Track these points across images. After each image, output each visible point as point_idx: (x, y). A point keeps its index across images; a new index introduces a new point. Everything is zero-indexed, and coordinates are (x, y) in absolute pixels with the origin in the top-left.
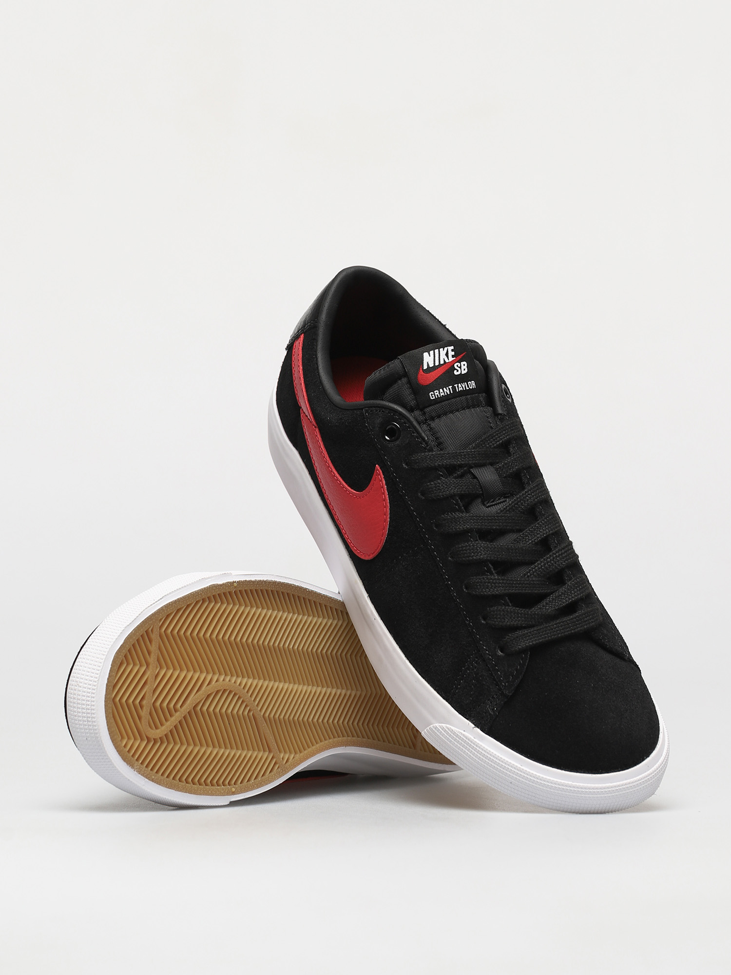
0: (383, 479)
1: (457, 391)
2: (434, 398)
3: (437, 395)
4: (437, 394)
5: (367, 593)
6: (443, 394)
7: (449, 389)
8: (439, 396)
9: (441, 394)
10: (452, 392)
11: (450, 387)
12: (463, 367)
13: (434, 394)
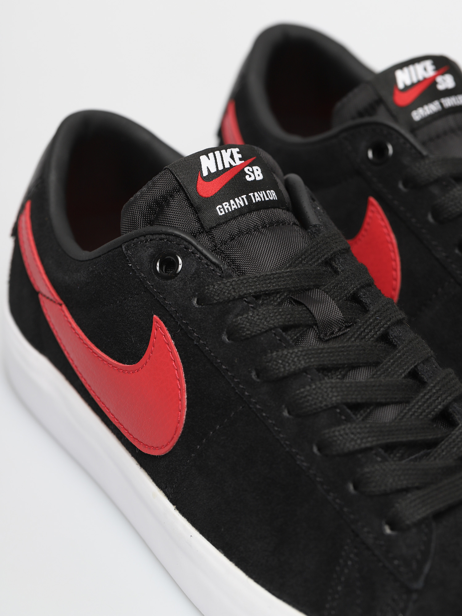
0: (167, 332)
1: (254, 201)
2: (223, 213)
3: (228, 209)
4: (227, 206)
5: (174, 505)
6: (235, 206)
7: (243, 199)
8: (230, 210)
9: (233, 207)
10: (247, 204)
11: (244, 197)
12: (256, 173)
13: (223, 208)
